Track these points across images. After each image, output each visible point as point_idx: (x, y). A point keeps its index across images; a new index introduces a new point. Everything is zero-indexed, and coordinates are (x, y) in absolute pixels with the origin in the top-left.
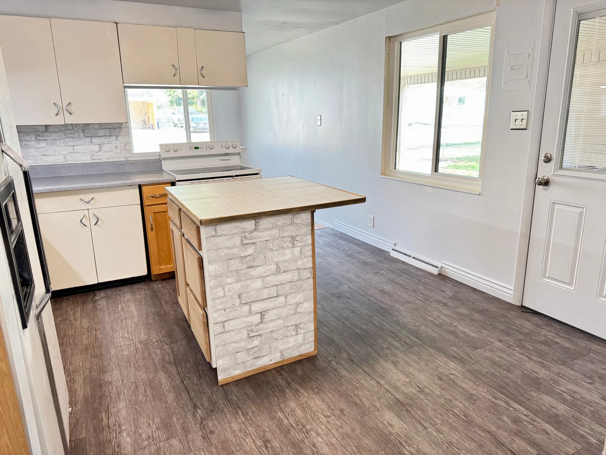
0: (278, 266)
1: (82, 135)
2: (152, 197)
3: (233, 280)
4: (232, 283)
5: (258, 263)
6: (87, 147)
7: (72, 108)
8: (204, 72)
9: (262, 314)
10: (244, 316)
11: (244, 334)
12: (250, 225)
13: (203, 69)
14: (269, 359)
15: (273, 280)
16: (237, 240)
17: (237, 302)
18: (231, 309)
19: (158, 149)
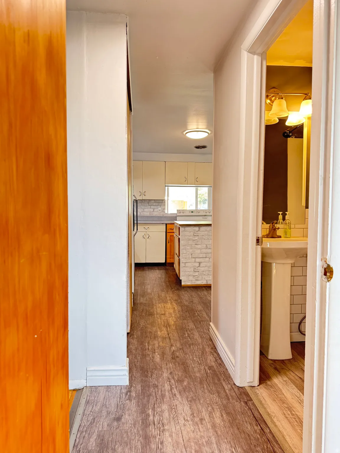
0: (207, 246)
1: (147, 205)
2: (170, 229)
3: (190, 248)
4: (189, 249)
5: (199, 243)
6: (149, 209)
7: (146, 194)
8: (198, 180)
9: (200, 263)
10: (193, 263)
11: (192, 269)
12: (197, 228)
13: (198, 178)
14: (202, 282)
15: (204, 251)
16: (192, 233)
17: (191, 256)
18: (188, 259)
19: (176, 212)
